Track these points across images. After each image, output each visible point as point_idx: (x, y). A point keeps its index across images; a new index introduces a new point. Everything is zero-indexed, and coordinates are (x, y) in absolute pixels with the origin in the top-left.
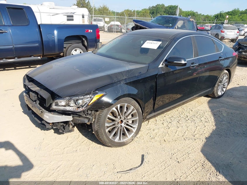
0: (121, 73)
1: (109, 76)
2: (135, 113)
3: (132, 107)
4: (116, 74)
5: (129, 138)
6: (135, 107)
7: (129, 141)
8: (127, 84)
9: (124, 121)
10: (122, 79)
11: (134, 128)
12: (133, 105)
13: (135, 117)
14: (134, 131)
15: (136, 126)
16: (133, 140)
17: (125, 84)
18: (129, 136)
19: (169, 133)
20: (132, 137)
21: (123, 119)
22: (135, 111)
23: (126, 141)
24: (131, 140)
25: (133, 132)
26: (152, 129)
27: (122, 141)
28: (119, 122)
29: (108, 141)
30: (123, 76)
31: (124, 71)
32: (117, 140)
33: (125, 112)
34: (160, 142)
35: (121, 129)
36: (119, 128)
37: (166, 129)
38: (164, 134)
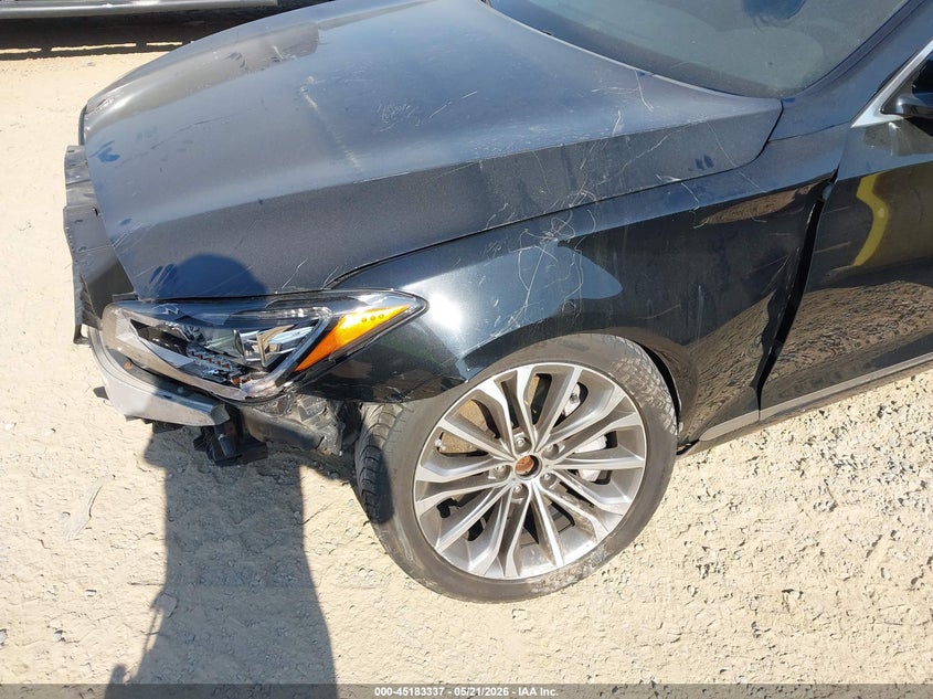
0: (563, 155)
1: (471, 176)
2: (630, 433)
3: (617, 395)
4: (520, 164)
5: (560, 564)
6: (635, 392)
7: (557, 583)
8: (585, 245)
9: (549, 467)
10: (554, 207)
11: (602, 515)
12: (624, 379)
13: (623, 455)
14: (603, 530)
15: (618, 504)
16: (581, 577)
17: (572, 244)
18: (563, 555)
19: (825, 541)
20: (583, 560)
21: (544, 456)
22: (633, 420)
23: (539, 580)
24: (570, 579)
25: (590, 534)
26: (725, 499)
27: (510, 573)
28: (513, 465)
29: (421, 567)
30: (574, 182)
31: (587, 144)
32: (481, 563)
33: (562, 418)
34: (755, 603)
35: (516, 509)
36: (505, 497)
37: (813, 513)
38: (791, 544)
